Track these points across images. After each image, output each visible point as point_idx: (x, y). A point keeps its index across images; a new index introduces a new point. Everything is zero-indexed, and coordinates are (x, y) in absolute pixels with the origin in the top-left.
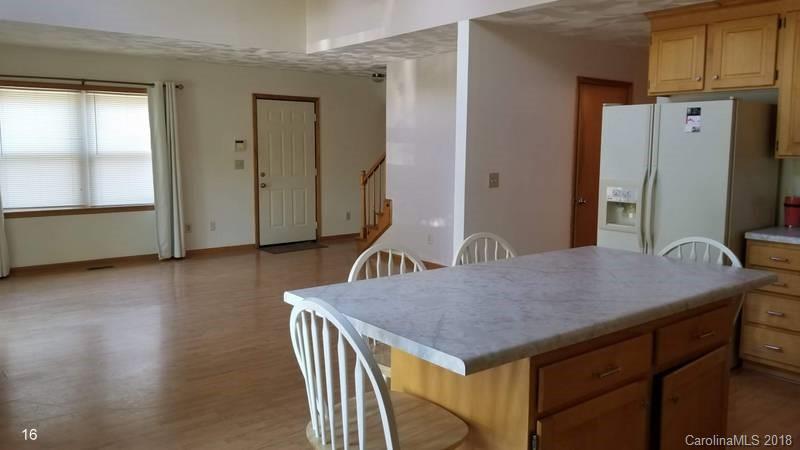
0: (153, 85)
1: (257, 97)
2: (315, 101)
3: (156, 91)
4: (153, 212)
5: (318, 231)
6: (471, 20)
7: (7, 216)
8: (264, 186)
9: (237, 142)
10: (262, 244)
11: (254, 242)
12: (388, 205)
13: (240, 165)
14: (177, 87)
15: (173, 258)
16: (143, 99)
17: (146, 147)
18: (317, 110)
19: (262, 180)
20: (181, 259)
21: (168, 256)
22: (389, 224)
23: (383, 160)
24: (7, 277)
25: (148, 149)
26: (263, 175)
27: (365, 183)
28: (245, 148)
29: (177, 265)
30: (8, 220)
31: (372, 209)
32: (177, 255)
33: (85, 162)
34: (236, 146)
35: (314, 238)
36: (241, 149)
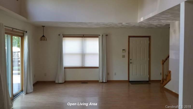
0: (100, 35)
1: (129, 37)
2: (149, 37)
3: (100, 37)
4: (98, 69)
5: (149, 78)
6: (185, 2)
7: (65, 68)
8: (131, 63)
9: (123, 50)
10: (130, 80)
11: (127, 79)
12: (170, 73)
13: (124, 56)
14: (106, 35)
15: (103, 82)
16: (97, 39)
17: (97, 51)
18: (150, 40)
19: (130, 61)
20: (105, 82)
21: (102, 81)
22: (170, 80)
23: (169, 57)
24: (64, 83)
25: (98, 52)
26: (131, 60)
27: (163, 64)
28: (125, 52)
29: (104, 84)
30: (65, 69)
31: (165, 73)
32: (104, 81)
33: (83, 55)
34: (123, 51)
35: (148, 80)
36: (124, 52)
